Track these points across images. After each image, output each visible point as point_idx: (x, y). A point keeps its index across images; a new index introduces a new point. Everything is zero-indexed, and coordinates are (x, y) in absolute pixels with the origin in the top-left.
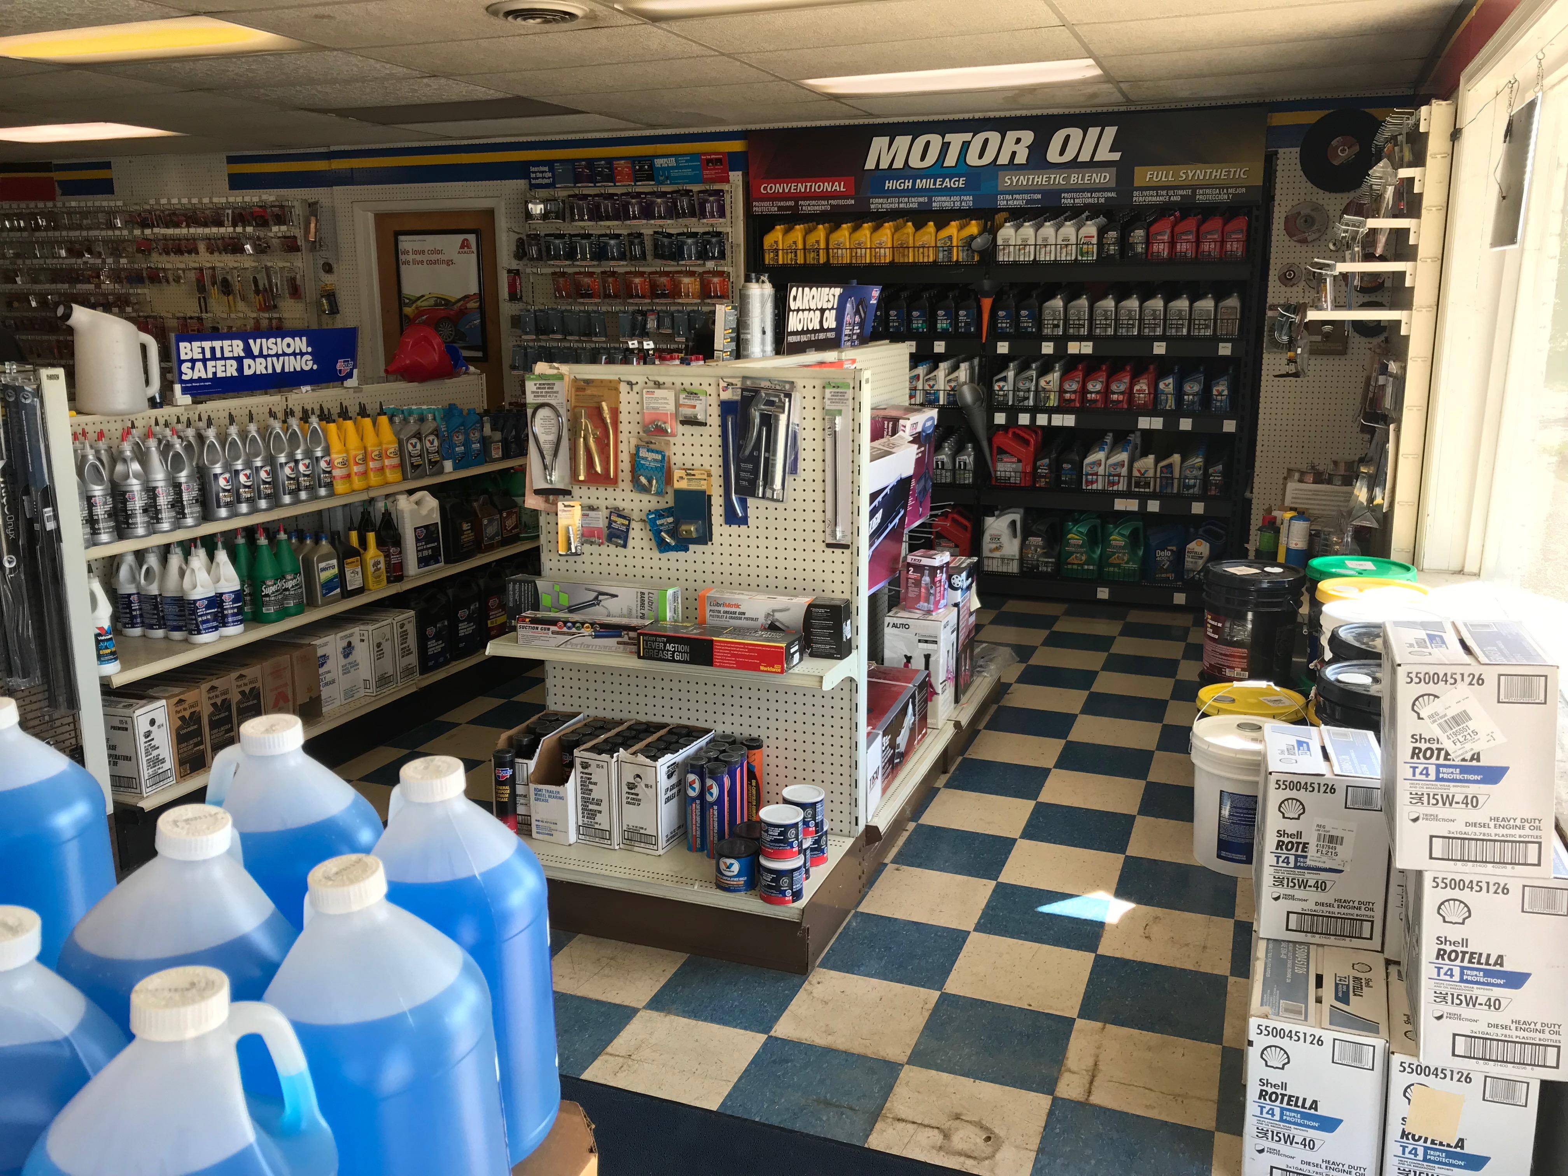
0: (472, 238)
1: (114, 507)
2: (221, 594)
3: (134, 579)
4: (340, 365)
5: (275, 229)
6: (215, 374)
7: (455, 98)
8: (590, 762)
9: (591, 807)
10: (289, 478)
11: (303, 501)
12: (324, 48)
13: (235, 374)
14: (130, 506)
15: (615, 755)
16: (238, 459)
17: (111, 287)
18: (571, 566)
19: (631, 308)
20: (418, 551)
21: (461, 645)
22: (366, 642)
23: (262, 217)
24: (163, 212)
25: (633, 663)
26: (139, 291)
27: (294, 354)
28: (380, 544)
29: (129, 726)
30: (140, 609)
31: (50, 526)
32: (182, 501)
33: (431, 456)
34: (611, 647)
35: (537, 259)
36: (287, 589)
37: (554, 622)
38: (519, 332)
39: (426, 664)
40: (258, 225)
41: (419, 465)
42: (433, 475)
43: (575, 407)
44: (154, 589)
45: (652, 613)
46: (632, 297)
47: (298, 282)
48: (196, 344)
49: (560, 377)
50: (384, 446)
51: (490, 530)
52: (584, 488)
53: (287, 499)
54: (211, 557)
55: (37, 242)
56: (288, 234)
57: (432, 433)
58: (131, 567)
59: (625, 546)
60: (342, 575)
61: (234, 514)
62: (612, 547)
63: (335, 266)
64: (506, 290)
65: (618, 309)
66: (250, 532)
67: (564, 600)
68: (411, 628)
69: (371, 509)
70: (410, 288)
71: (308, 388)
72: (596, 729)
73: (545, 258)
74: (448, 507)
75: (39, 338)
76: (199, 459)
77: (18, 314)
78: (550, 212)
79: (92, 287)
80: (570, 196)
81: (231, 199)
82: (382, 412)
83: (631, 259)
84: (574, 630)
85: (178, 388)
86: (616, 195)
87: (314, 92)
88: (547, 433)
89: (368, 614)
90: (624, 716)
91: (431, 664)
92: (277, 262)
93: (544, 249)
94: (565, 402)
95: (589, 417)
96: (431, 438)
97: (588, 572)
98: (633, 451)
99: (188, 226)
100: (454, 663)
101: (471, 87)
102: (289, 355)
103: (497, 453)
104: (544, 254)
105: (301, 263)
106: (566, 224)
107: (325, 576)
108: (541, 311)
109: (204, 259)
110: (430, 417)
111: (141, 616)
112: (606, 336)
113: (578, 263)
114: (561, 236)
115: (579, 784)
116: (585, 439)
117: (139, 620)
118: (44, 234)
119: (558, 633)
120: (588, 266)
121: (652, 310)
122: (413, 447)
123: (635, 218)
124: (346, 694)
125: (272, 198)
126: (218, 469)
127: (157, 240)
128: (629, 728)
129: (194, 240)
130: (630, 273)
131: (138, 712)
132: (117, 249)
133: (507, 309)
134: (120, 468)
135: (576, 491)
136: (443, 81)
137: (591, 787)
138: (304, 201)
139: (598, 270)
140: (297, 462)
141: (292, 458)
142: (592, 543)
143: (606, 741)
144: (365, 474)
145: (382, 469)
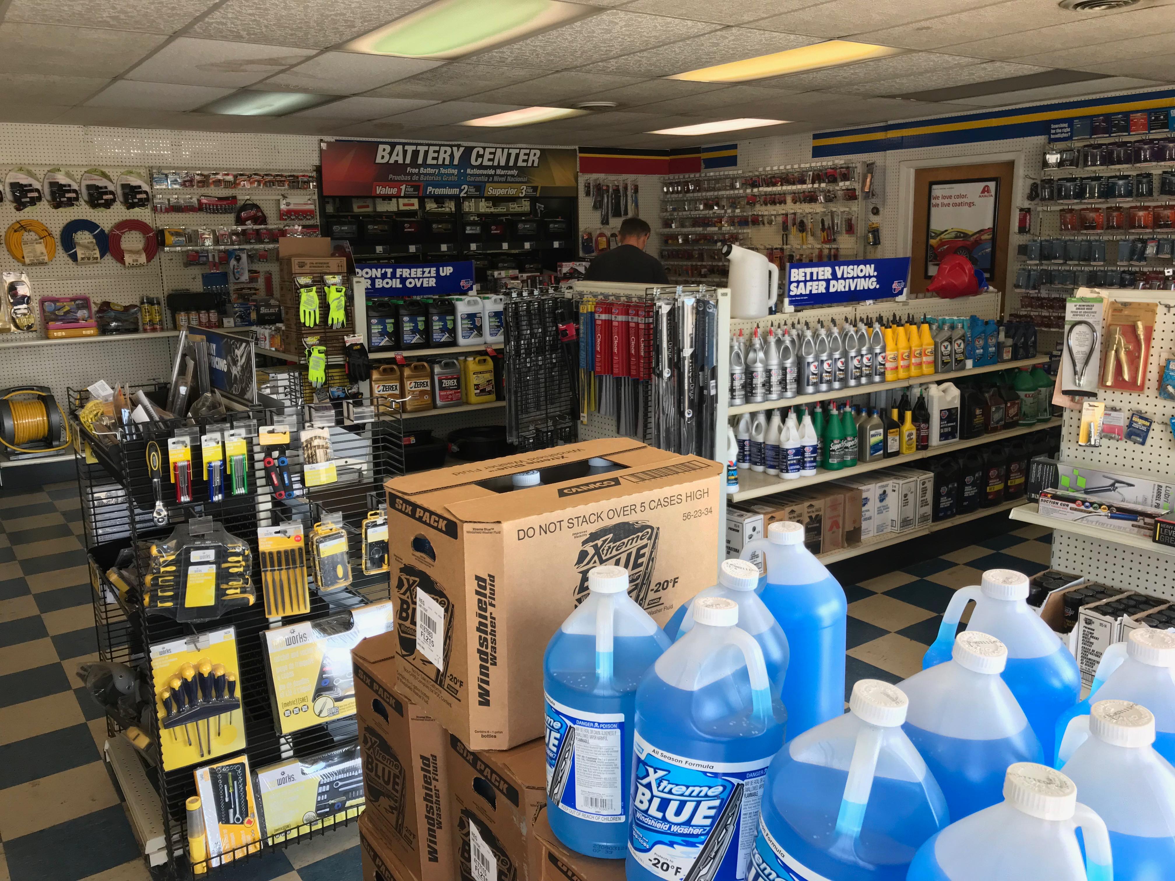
0: (992, 185)
1: (745, 382)
2: (804, 447)
3: (748, 430)
4: (895, 285)
5: (841, 184)
6: (811, 291)
7: (1003, 76)
8: (1094, 620)
9: (1090, 656)
10: (856, 368)
11: (863, 385)
12: (914, 51)
13: (824, 291)
14: (755, 381)
15: (1119, 619)
16: (824, 352)
17: (728, 228)
18: (1088, 454)
19: (1132, 237)
20: (941, 428)
21: (965, 503)
22: (897, 492)
23: (833, 175)
24: (766, 176)
25: (1148, 545)
26: (745, 231)
27: (865, 277)
28: (914, 420)
29: (740, 529)
30: (750, 451)
31: (713, 392)
32: (786, 380)
33: (957, 356)
34: (1125, 528)
35: (1049, 199)
36: (847, 448)
37: (1073, 500)
38: (1024, 258)
39: (938, 514)
40: (829, 182)
41: (948, 363)
42: (956, 370)
43: (1110, 325)
44: (760, 439)
45: (1166, 505)
46: (1134, 227)
47: (853, 222)
48: (802, 270)
49: (1100, 300)
50: (924, 347)
51: (996, 416)
52: (1110, 392)
53: (852, 382)
54: (800, 419)
55: (687, 200)
56: (850, 187)
57: (960, 338)
58: (747, 422)
59: (1143, 443)
60: (885, 441)
61: (817, 391)
62: (1130, 443)
63: (881, 209)
64: (1017, 224)
65: (1119, 238)
66: (824, 404)
67: (1082, 483)
68: (930, 486)
69: (908, 393)
70: (936, 225)
71: (871, 302)
72: (1097, 592)
73: (1055, 198)
74: (966, 395)
75: (681, 263)
76: (798, 351)
77: (670, 248)
78: (1066, 160)
79: (716, 229)
80: (1085, 146)
81: (813, 165)
82: (925, 321)
83: (1137, 196)
84: (1091, 509)
85: (786, 300)
86: (1130, 142)
87: (894, 84)
88: (1080, 346)
89: (899, 472)
90: (1124, 586)
91: (941, 515)
92: (839, 208)
93: (1055, 191)
94: (1102, 320)
95: (1124, 334)
96: (959, 342)
97: (1103, 462)
98: (1163, 363)
99: (782, 185)
100: (958, 517)
101: (1020, 66)
102: (861, 278)
103: (1007, 356)
104: (1055, 194)
105: (856, 208)
106: (1079, 169)
107: (874, 440)
108: (1046, 241)
109: (790, 207)
110: (960, 326)
111: (750, 455)
112: (1104, 261)
113: (1086, 201)
114: (1074, 180)
115: (1081, 635)
116: (1117, 352)
117: (748, 458)
118: (691, 195)
119: (1076, 510)
120: (1095, 203)
121: (1153, 239)
122: (945, 349)
123: (1146, 160)
124: (878, 529)
125: (842, 162)
126: (810, 359)
127: (760, 196)
128: (1129, 598)
129: (785, 194)
130: (1136, 207)
131: (747, 521)
132: (734, 203)
133: (1016, 239)
134: (751, 355)
135: (1101, 393)
136: (998, 64)
137: (1092, 640)
138: (864, 162)
139: (1104, 206)
140: (862, 356)
141: (859, 354)
142: (1110, 438)
143: (1107, 604)
144: (908, 367)
145: (920, 364)
